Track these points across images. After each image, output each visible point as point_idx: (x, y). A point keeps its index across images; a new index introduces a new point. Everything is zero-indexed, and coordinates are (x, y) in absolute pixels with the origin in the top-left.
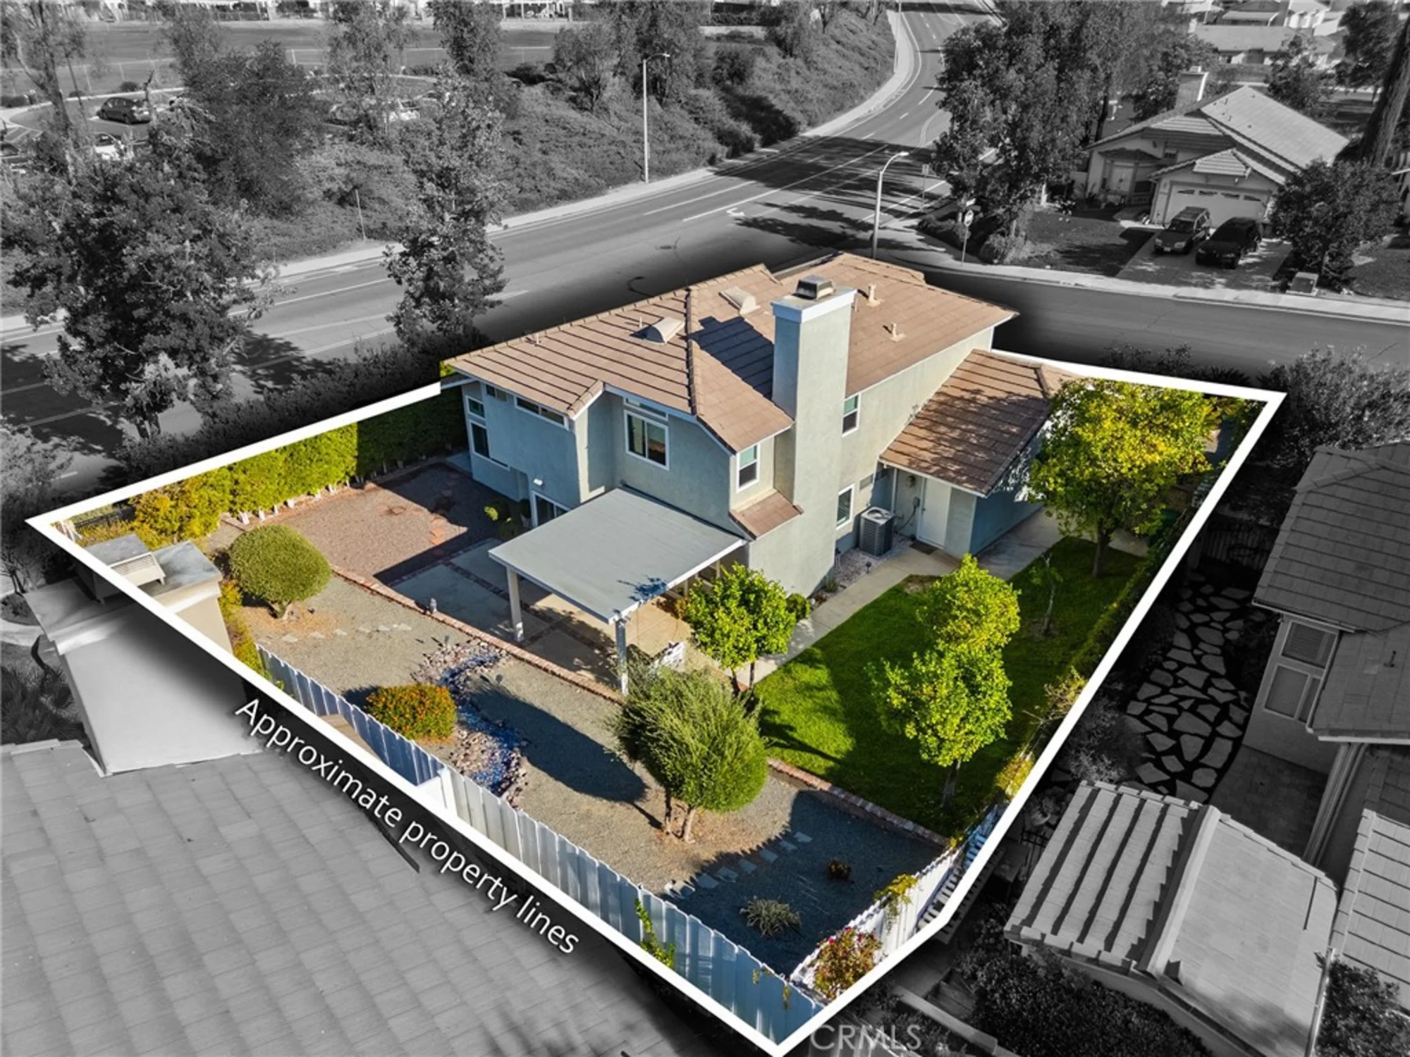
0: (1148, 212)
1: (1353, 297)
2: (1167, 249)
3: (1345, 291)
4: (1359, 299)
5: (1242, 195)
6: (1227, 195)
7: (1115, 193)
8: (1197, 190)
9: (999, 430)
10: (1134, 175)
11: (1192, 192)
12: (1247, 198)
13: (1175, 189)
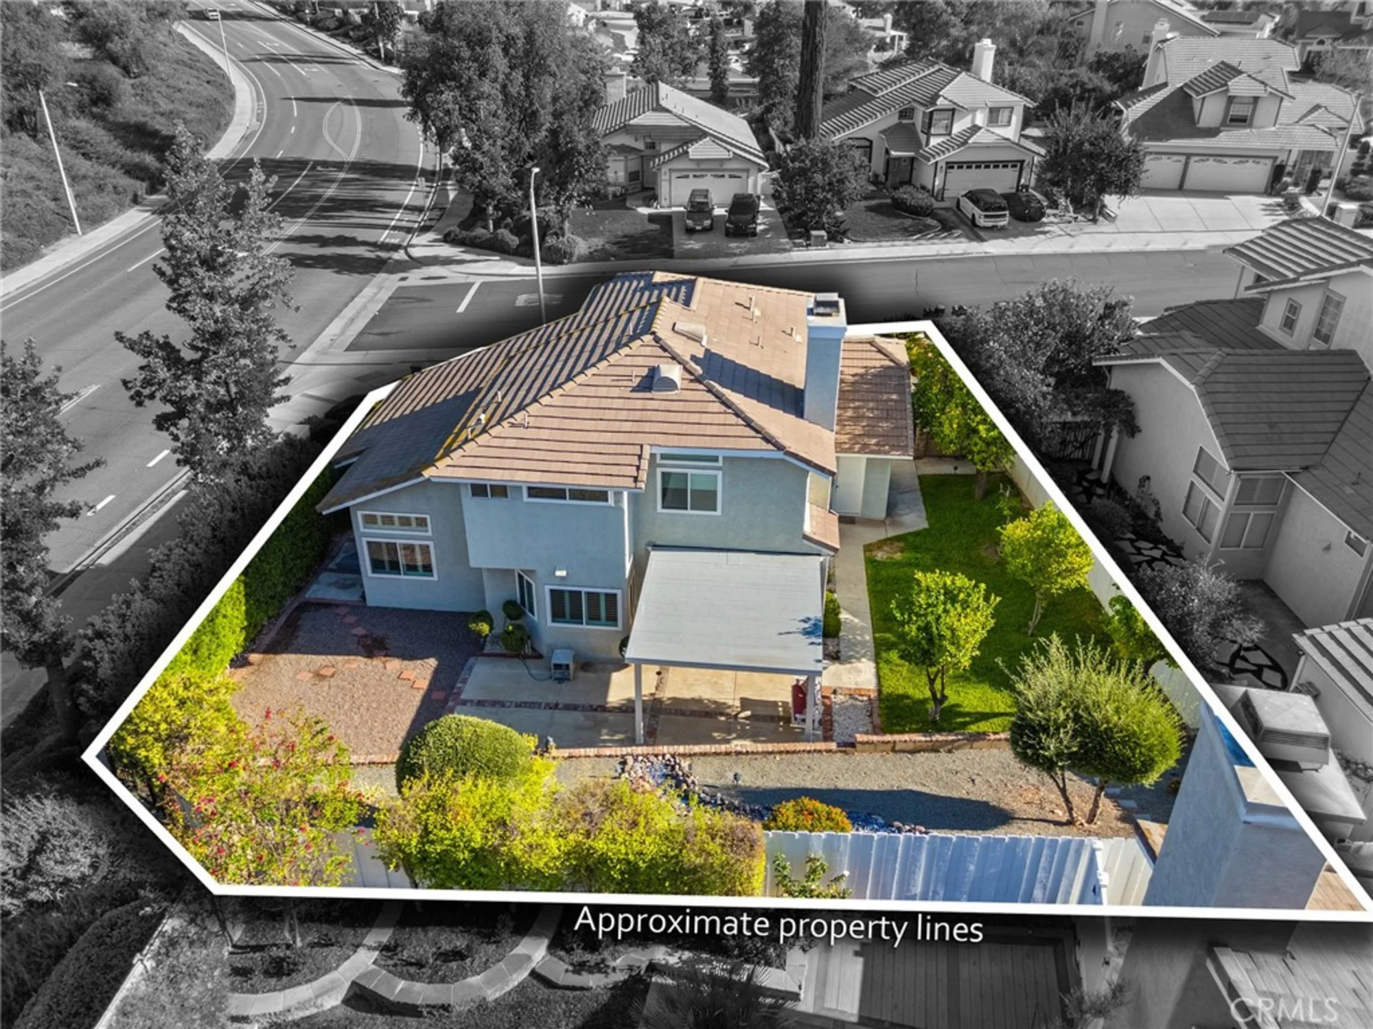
0: (655, 198)
1: (853, 244)
2: (698, 228)
3: (846, 241)
4: (857, 245)
5: (727, 174)
6: (716, 176)
7: (615, 185)
8: (691, 175)
9: (881, 401)
10: (626, 168)
11: (687, 177)
12: (731, 176)
13: (674, 175)
